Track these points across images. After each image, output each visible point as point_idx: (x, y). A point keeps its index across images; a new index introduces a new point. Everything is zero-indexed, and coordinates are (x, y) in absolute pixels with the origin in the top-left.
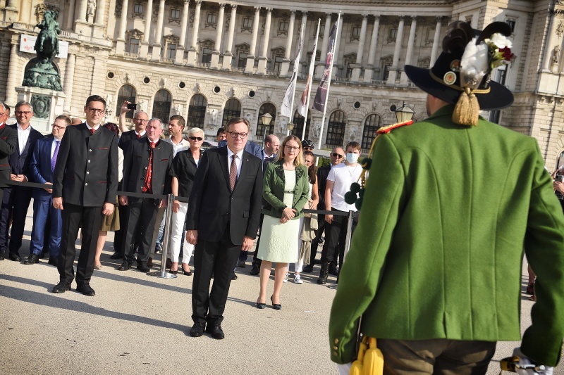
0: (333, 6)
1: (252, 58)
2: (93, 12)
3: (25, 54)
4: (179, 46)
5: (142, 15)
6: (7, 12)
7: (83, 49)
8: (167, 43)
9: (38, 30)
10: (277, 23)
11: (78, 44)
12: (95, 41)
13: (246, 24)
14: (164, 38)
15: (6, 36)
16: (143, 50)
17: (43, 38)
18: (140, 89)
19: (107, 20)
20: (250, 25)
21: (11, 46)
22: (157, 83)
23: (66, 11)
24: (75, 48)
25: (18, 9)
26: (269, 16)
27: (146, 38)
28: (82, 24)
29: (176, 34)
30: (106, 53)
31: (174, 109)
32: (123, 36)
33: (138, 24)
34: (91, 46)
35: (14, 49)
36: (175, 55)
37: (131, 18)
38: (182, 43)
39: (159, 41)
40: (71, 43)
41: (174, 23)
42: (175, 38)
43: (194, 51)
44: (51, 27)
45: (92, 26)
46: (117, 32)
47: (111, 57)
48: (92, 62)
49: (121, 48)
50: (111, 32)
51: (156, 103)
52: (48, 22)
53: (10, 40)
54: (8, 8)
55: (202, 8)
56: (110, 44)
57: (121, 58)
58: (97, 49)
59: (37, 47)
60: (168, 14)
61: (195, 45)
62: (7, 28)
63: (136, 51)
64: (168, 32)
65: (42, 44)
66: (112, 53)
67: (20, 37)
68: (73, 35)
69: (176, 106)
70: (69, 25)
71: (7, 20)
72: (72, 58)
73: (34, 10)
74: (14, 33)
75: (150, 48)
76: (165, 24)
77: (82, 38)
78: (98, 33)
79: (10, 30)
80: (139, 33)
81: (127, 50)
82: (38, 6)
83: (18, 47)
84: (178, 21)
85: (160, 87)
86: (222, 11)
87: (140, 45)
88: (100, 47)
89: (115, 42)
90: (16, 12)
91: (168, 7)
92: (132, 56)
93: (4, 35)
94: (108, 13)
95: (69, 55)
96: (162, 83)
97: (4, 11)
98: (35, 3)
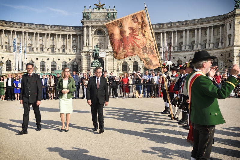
7: (110, 54)
11: (108, 52)
15: (89, 54)
18: (129, 62)
20: (160, 38)
21: (90, 56)
22: (133, 60)
23: (105, 43)
24: (108, 53)
26: (165, 34)
31: (139, 67)
40: (106, 52)
44: (96, 50)
48: (113, 57)
51: (134, 66)
62: (89, 51)
68: (107, 50)
69: (140, 66)
70: (106, 48)
71: (89, 49)
72: (107, 57)
74: (91, 52)
77: (109, 51)
85: (134, 61)
90: (91, 46)
95: (106, 56)
96: (135, 59)
97: (88, 47)
98: (96, 43)
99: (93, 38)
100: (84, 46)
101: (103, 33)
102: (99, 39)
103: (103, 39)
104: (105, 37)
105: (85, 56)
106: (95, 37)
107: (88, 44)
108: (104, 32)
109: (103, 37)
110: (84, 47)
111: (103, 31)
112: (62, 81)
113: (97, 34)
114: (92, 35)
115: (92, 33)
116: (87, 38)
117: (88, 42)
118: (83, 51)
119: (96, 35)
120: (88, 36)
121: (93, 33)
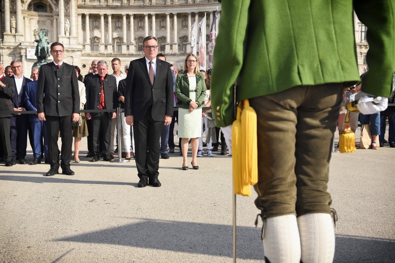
0: (213, 7)
1: (169, 44)
2: (68, 29)
3: (30, 60)
4: (123, 43)
5: (98, 28)
6: (17, 36)
8: (115, 42)
9: (36, 44)
10: (180, 21)
12: (72, 46)
13: (162, 25)
14: (113, 39)
15: (18, 51)
16: (102, 49)
17: (40, 48)
19: (77, 33)
20: (164, 25)
21: (21, 57)
23: (52, 31)
25: (23, 34)
26: (175, 18)
27: (103, 41)
28: (63, 37)
29: (121, 36)
30: (79, 53)
32: (88, 41)
33: (97, 33)
34: (70, 50)
35: (24, 58)
36: (121, 49)
37: (92, 30)
38: (125, 41)
39: (110, 41)
41: (119, 29)
42: (120, 39)
43: (133, 45)
44: (43, 41)
45: (69, 38)
46: (85, 40)
47: (83, 55)
48: (72, 59)
49: (88, 49)
50: (81, 40)
52: (41, 38)
53: (20, 53)
54: (17, 34)
55: (134, 18)
56: (81, 47)
57: (89, 55)
58: (74, 51)
59: (36, 54)
60: (114, 24)
61: (133, 41)
62: (18, 46)
63: (97, 50)
64: (116, 35)
65: (39, 51)
66: (83, 53)
67: (26, 50)
71: (17, 41)
73: (33, 33)
74: (22, 48)
75: (106, 47)
76: (113, 31)
78: (73, 41)
79: (20, 47)
80: (98, 38)
81: (92, 49)
82: (35, 30)
83: (26, 56)
84: (121, 28)
86: (146, 18)
87: (99, 45)
88: (75, 50)
89: (84, 46)
90: (22, 36)
91: (114, 20)
92: (96, 53)
93: (16, 51)
94: (77, 29)
97: (15, 36)
98: (33, 29)
99: (26, 18)
100: (5, 33)
101: (48, 8)
102: (39, 22)
103: (49, 22)
104: (52, 16)
105: (10, 55)
106: (29, 15)
107: (13, 31)
108: (50, 6)
109: (49, 16)
110: (5, 37)
111: (48, 4)
112: (186, 79)
113: (35, 10)
114: (23, 11)
115: (22, 5)
116: (11, 17)
117: (14, 26)
118: (4, 44)
119: (33, 13)
120: (14, 12)
121: (26, 6)
